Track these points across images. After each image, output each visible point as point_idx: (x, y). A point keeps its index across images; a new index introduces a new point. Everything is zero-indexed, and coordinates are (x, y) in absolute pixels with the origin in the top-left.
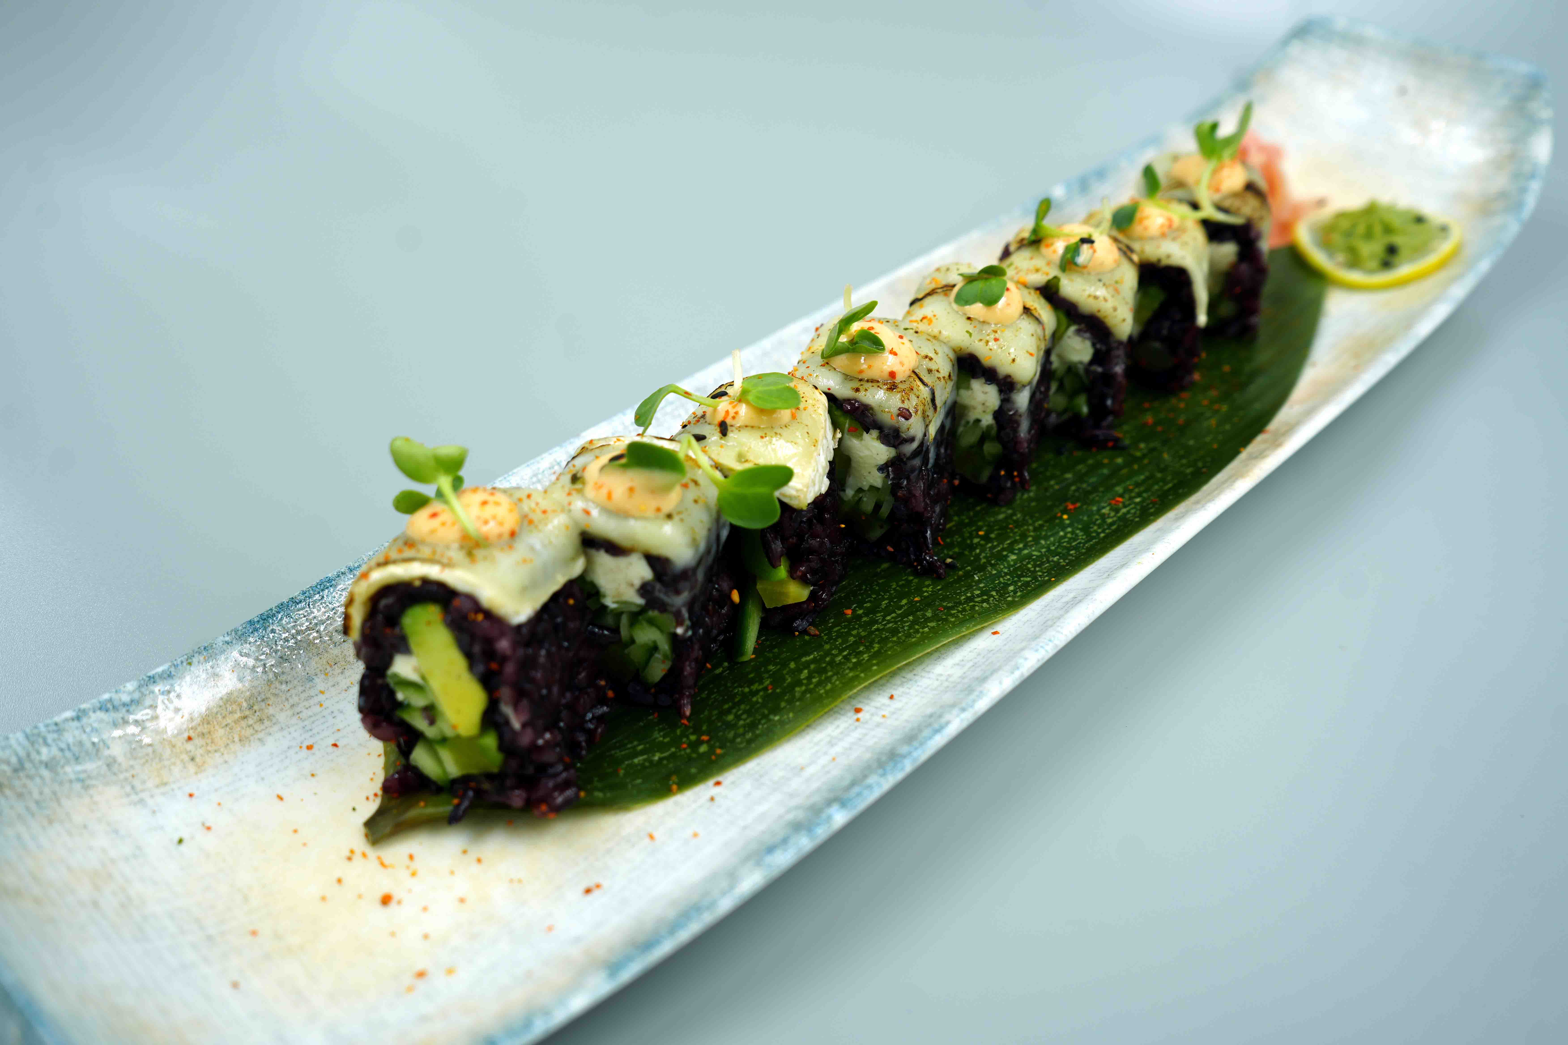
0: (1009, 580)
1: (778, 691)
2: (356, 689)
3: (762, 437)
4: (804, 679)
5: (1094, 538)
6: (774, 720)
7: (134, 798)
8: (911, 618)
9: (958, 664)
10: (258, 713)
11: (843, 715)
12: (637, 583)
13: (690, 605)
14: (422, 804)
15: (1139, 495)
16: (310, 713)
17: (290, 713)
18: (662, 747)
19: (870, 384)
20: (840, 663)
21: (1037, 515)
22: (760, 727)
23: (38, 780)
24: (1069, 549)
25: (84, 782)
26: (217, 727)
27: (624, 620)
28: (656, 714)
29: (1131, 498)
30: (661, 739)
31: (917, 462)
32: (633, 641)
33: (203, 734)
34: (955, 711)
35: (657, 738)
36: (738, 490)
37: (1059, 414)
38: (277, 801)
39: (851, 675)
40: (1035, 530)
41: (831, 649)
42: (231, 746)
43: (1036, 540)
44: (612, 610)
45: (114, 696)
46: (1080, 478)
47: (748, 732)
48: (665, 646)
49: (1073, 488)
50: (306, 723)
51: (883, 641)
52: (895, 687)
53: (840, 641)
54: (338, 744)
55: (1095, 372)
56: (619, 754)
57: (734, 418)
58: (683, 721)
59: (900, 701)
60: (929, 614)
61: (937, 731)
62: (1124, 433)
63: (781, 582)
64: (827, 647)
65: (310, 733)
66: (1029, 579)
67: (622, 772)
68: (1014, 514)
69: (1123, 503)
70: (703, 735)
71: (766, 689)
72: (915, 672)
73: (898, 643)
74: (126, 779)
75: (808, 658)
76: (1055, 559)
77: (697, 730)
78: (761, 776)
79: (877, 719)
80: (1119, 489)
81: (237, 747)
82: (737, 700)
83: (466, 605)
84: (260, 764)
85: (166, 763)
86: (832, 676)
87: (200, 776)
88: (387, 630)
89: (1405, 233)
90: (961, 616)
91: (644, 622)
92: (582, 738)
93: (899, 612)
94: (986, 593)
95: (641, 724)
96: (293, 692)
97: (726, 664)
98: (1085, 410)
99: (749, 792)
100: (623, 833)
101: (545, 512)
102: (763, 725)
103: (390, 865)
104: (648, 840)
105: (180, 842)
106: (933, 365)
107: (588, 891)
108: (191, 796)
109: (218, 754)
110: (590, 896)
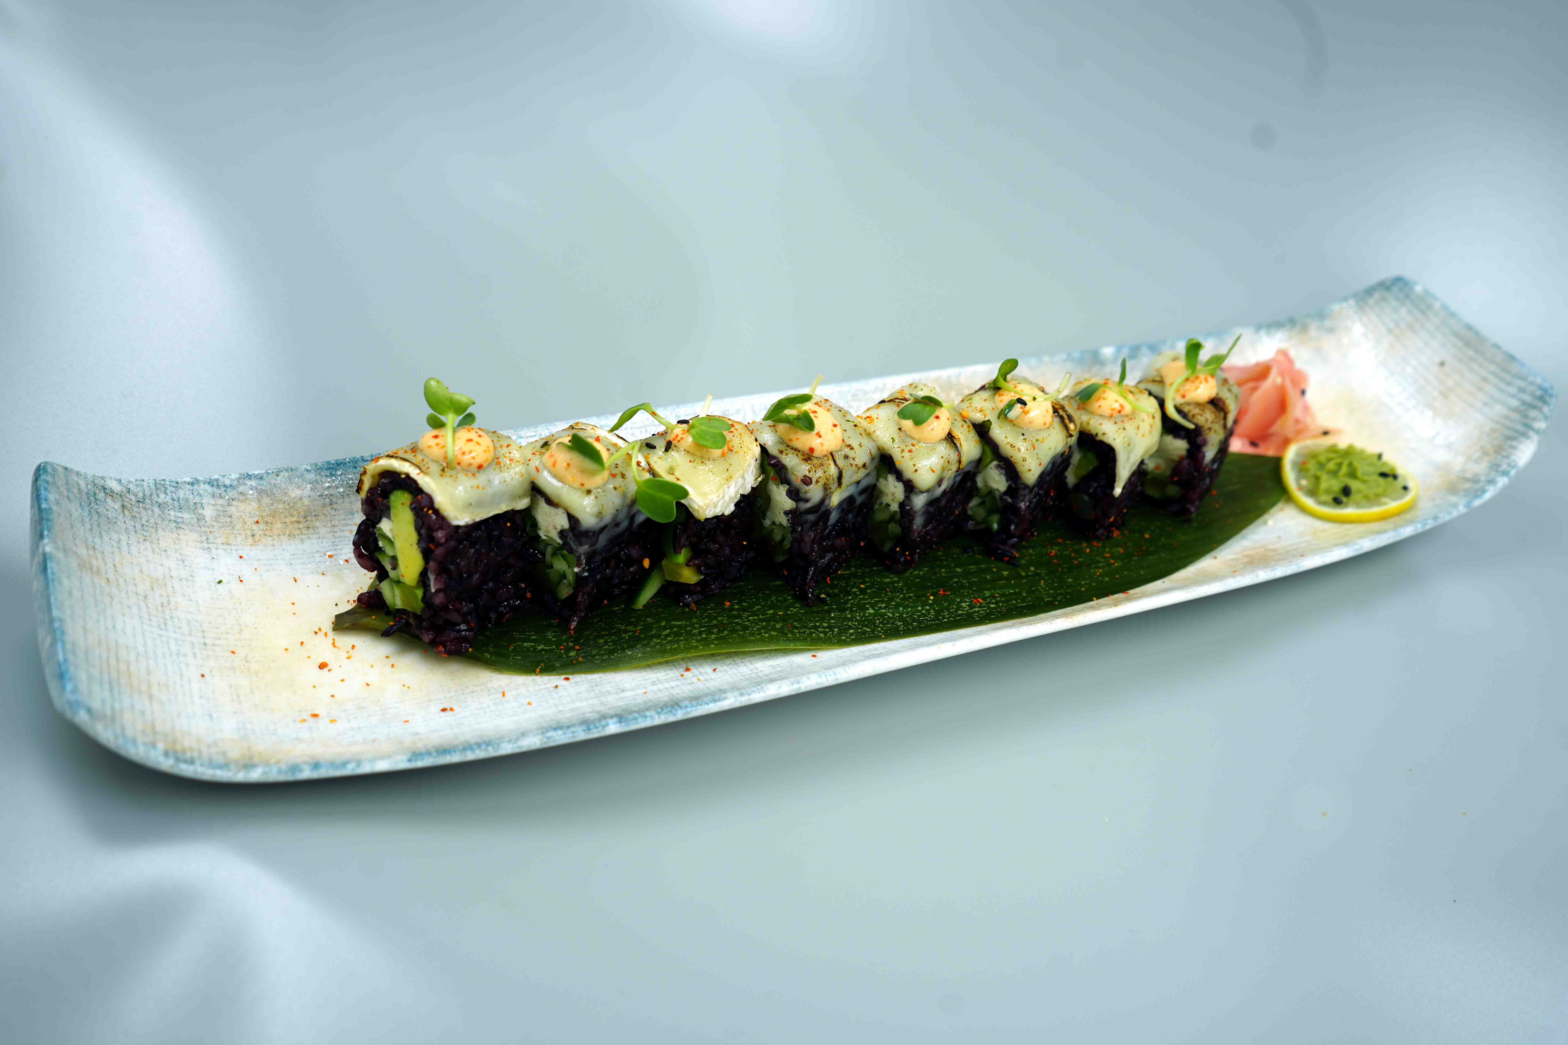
0: (855, 625)
1: (642, 636)
2: (355, 529)
3: (690, 461)
4: (663, 635)
5: (939, 620)
6: (627, 654)
7: (206, 545)
8: (764, 624)
9: (773, 666)
10: (308, 522)
11: (677, 669)
12: (559, 528)
13: (588, 556)
14: (374, 617)
15: (997, 603)
16: (342, 534)
17: (329, 530)
18: (547, 642)
19: (793, 451)
20: (694, 635)
21: (914, 589)
22: (616, 654)
23: (150, 512)
24: (914, 620)
25: (178, 525)
26: (278, 521)
27: (549, 550)
28: (554, 620)
29: (989, 603)
30: (551, 637)
31: (811, 517)
32: (552, 566)
33: (267, 523)
34: (736, 693)
35: (548, 636)
36: (649, 491)
37: (977, 524)
38: (292, 580)
39: (695, 644)
40: (904, 599)
41: (696, 623)
42: (282, 537)
43: (897, 606)
44: (543, 540)
45: (221, 479)
46: (966, 574)
47: (607, 654)
48: (569, 577)
49: (956, 580)
50: (337, 540)
51: (734, 631)
52: (723, 664)
53: (706, 620)
54: (349, 561)
55: (1006, 500)
56: (517, 635)
57: (679, 441)
58: (567, 631)
59: (718, 674)
60: (778, 626)
61: (715, 701)
63: (678, 565)
64: (695, 621)
65: (333, 548)
66: (869, 630)
67: (512, 648)
68: (898, 582)
69: (981, 604)
70: (577, 645)
71: (635, 632)
72: (744, 660)
73: (741, 637)
74: (206, 532)
75: (677, 623)
76: (899, 624)
77: (576, 641)
78: (597, 685)
79: (695, 680)
80: (987, 593)
81: (284, 538)
82: (613, 632)
83: (425, 501)
84: (294, 555)
85: (235, 531)
86: (681, 640)
87: (252, 547)
88: (380, 499)
89: (1364, 482)
90: (798, 635)
91: (560, 556)
92: (493, 616)
93: (761, 617)
94: (831, 628)
95: (545, 623)
96: (337, 517)
97: (623, 606)
98: (995, 526)
99: (581, 693)
100: (489, 685)
101: (511, 460)
102: (618, 654)
103: (338, 647)
104: (501, 695)
105: (220, 582)
106: (852, 454)
107: (444, 710)
108: (241, 557)
109: (270, 538)
110: (443, 714)
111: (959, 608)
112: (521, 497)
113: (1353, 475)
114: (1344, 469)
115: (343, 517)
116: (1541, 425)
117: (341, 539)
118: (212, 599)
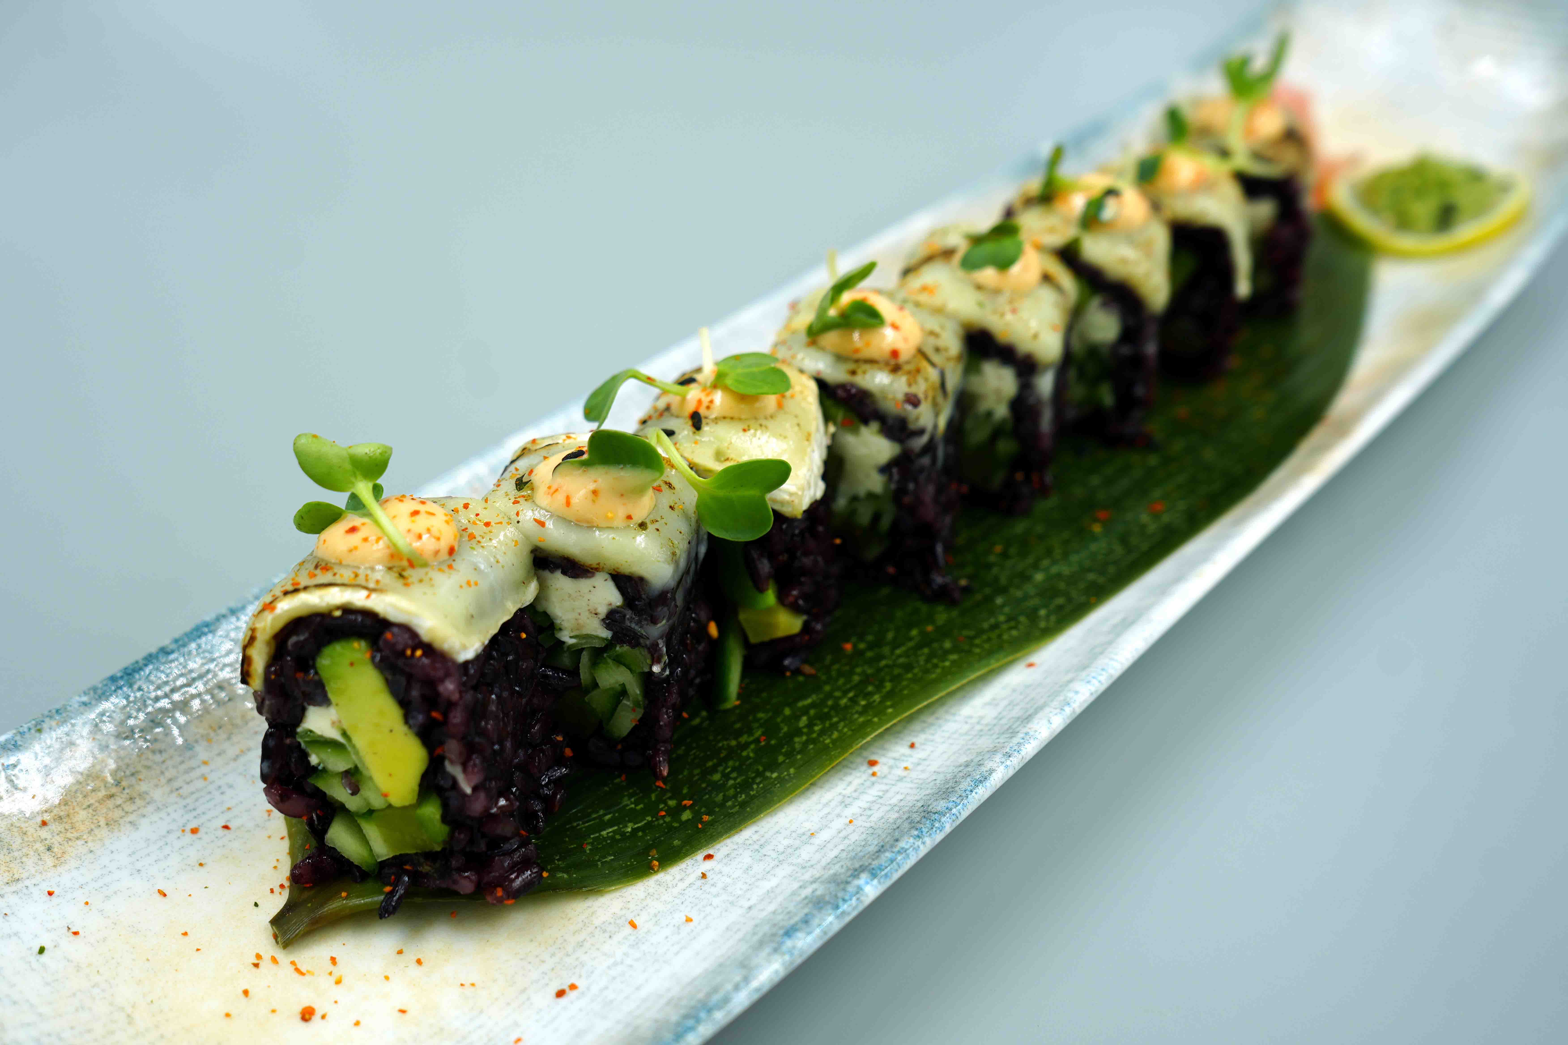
0: (1038, 602)
1: (773, 742)
3: (744, 430)
4: (804, 727)
5: (1135, 550)
6: (772, 778)
8: (924, 650)
9: (991, 703)
10: (127, 791)
11: (855, 769)
12: (603, 611)
13: (668, 637)
14: (343, 895)
17: (167, 789)
18: (634, 816)
19: (868, 367)
20: (846, 707)
21: (1062, 526)
22: (755, 786)
24: (1105, 565)
26: (77, 809)
27: (585, 658)
28: (623, 777)
29: (1172, 504)
30: (633, 806)
31: (924, 462)
32: (596, 685)
33: (60, 818)
34: (998, 757)
35: (627, 805)
36: (721, 493)
38: (157, 896)
39: (861, 720)
40: (1063, 544)
41: (833, 691)
42: (96, 831)
43: (1064, 555)
44: (570, 647)
46: (1110, 481)
47: (741, 793)
48: (635, 690)
49: (1102, 493)
50: (188, 801)
51: (896, 678)
52: (914, 733)
53: (842, 680)
54: (230, 825)
56: (582, 825)
57: (708, 408)
58: (657, 784)
59: (923, 750)
60: (947, 645)
62: (1155, 427)
63: (769, 611)
64: (827, 688)
65: (195, 813)
66: (1062, 601)
67: (588, 848)
68: (1034, 527)
69: (1164, 508)
70: (685, 799)
71: (757, 741)
72: (936, 715)
73: (915, 680)
75: (805, 702)
76: (1091, 577)
77: (676, 793)
78: (762, 846)
79: (900, 772)
80: (1157, 493)
81: (104, 832)
82: (722, 755)
83: (403, 639)
84: (134, 853)
85: (16, 854)
86: (838, 723)
87: (60, 869)
88: (300, 676)
90: (986, 646)
91: (609, 661)
92: (538, 806)
93: (910, 644)
94: (1012, 619)
95: (606, 789)
96: (169, 763)
97: (704, 714)
99: (750, 867)
100: (597, 922)
101: (487, 524)
102: (758, 784)
103: (308, 972)
104: (628, 929)
105: (42, 950)
106: (941, 343)
107: (560, 994)
108: (50, 894)
109: (80, 842)
110: (563, 1001)
112: (525, 583)
115: (179, 759)
117: (195, 796)
118: (48, 984)
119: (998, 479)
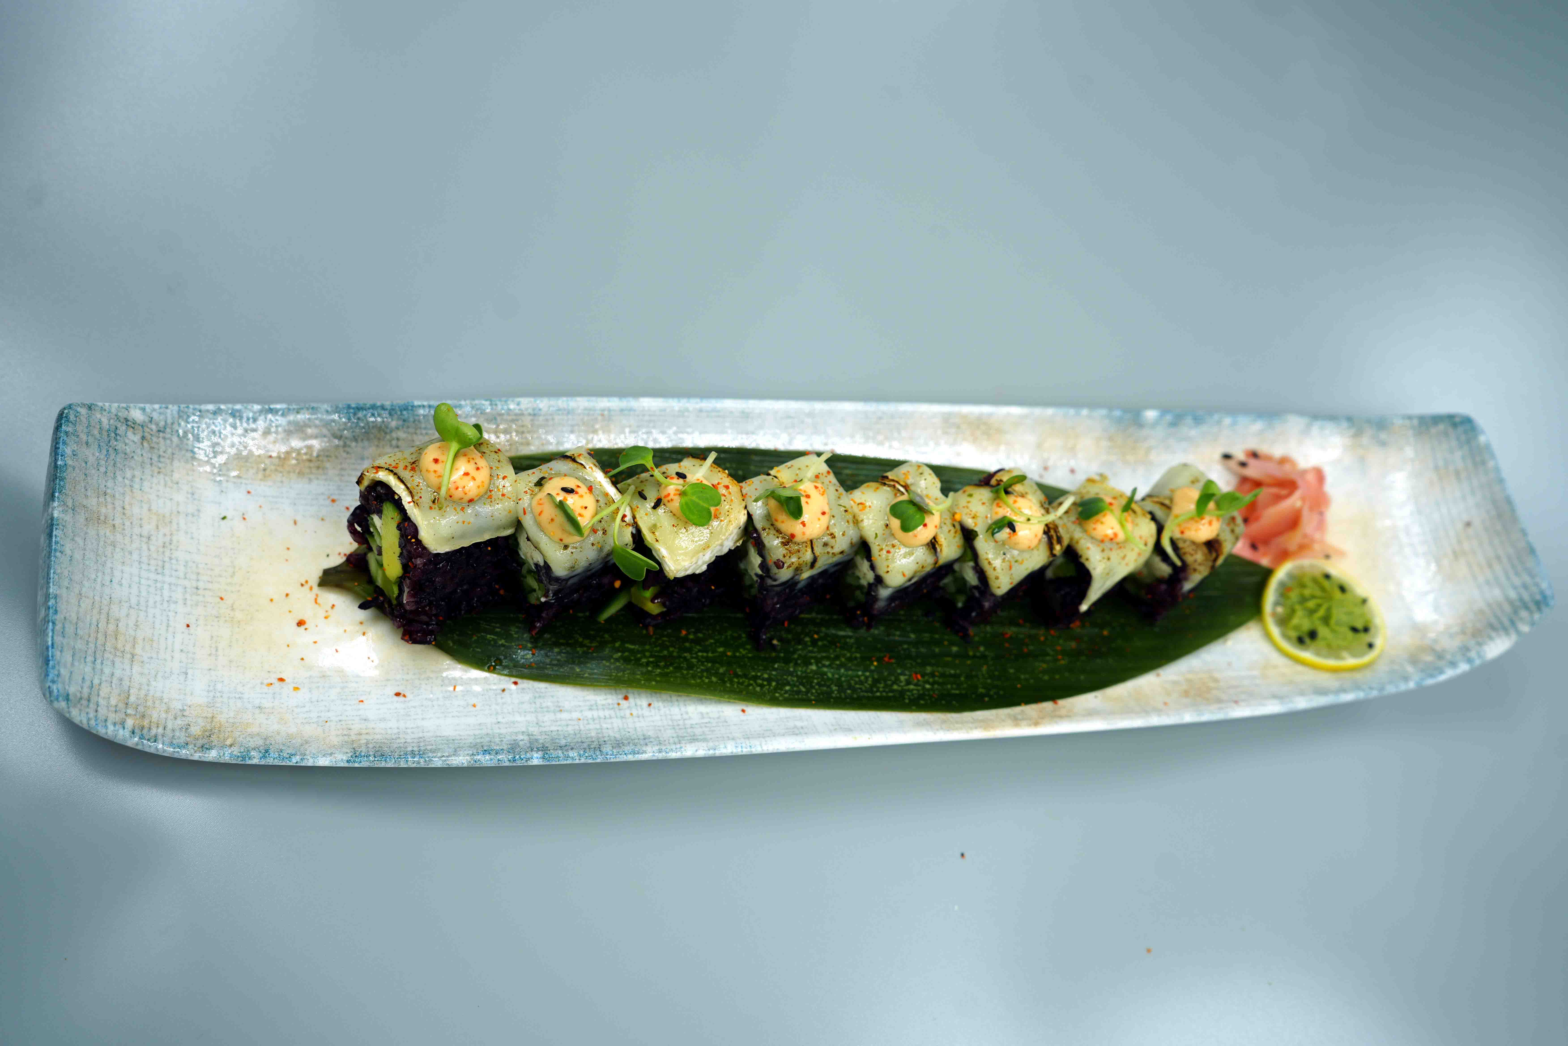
0: (794, 681)
1: (595, 654)
3: (674, 523)
4: (614, 658)
6: (576, 670)
8: (710, 665)
9: (702, 714)
10: (319, 463)
12: (536, 561)
14: (357, 581)
15: (934, 684)
16: (348, 479)
17: (337, 472)
18: (509, 637)
19: (775, 532)
20: (642, 665)
21: (863, 649)
22: (566, 668)
24: (850, 688)
26: (291, 458)
27: (525, 566)
28: (524, 616)
29: (926, 682)
30: (514, 632)
32: (525, 578)
33: (280, 458)
34: (656, 748)
38: (292, 522)
40: (849, 658)
41: (648, 651)
42: (291, 474)
43: (841, 666)
46: (918, 643)
47: (557, 666)
49: (905, 647)
50: (342, 484)
51: (678, 669)
53: (658, 649)
55: (974, 594)
56: (483, 625)
57: (668, 501)
58: (532, 632)
59: (651, 711)
60: (721, 671)
61: (634, 753)
63: (645, 598)
64: (650, 647)
65: (340, 491)
66: (804, 690)
67: (475, 638)
68: (851, 638)
69: (918, 681)
71: (589, 648)
72: (679, 698)
75: (630, 646)
76: (834, 689)
77: (536, 643)
79: (627, 714)
80: (929, 669)
81: (293, 476)
82: (570, 641)
83: (410, 530)
84: (299, 495)
85: (248, 464)
87: (262, 483)
88: (377, 502)
89: (1333, 631)
90: (735, 686)
91: (532, 577)
92: (465, 607)
93: (710, 655)
94: (769, 680)
95: (512, 615)
96: (348, 461)
98: (960, 605)
99: (524, 703)
100: (445, 674)
101: (503, 496)
102: (569, 669)
103: (319, 604)
104: (452, 688)
105: (224, 518)
106: (832, 542)
107: (398, 694)
108: (249, 492)
109: (281, 475)
110: (396, 698)
111: (897, 681)
112: (504, 530)
113: (1326, 620)
114: (1321, 612)
116: (1525, 628)
117: (347, 483)
118: (214, 536)
119: (851, 604)
